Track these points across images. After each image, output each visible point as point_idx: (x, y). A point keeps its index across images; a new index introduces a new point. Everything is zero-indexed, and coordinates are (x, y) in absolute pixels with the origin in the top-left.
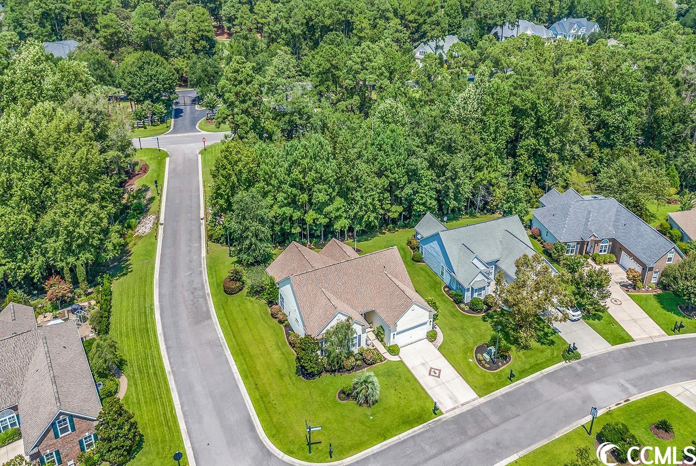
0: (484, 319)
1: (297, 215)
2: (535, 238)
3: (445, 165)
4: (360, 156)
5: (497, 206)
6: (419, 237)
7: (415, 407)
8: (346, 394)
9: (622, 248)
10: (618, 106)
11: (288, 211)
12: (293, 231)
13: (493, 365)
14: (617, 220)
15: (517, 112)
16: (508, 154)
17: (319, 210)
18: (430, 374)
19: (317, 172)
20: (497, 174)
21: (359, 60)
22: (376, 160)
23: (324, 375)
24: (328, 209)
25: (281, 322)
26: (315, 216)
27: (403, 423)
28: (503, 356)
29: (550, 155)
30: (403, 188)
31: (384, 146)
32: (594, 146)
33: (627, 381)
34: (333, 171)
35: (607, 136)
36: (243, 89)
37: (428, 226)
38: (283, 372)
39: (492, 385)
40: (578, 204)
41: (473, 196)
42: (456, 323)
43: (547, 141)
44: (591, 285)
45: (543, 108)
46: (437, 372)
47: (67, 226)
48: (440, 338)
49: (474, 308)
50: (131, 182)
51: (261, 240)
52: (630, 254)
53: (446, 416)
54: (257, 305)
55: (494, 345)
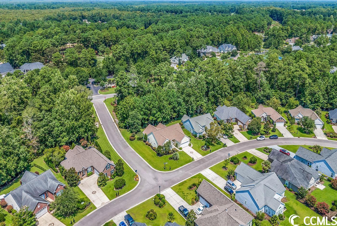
0: (203, 140)
1: (147, 118)
2: (215, 120)
3: (188, 101)
4: (164, 99)
5: (204, 112)
6: (183, 121)
7: (188, 159)
8: (171, 158)
9: (238, 120)
10: (237, 80)
11: (144, 116)
12: (146, 123)
13: (206, 150)
14: (237, 113)
15: (207, 83)
16: (206, 96)
17: (154, 116)
18: (190, 153)
19: (153, 105)
20: (203, 102)
21: (158, 69)
22: (168, 100)
23: (164, 155)
24: (156, 115)
25: (149, 145)
26: (152, 117)
27: (186, 163)
28: (208, 147)
29: (218, 96)
30: (176, 108)
31: (171, 96)
32: (232, 92)
33: (238, 150)
34: (157, 104)
35: (235, 89)
36: (124, 81)
37: (185, 118)
38: (153, 156)
39: (206, 154)
40: (226, 109)
41: (197, 109)
42: (196, 142)
43: (217, 92)
44: (229, 129)
45: (215, 82)
46: (192, 152)
47: (86, 124)
48: (192, 145)
49: (200, 138)
51: (139, 125)
52: (240, 121)
53: (195, 161)
54: (141, 143)
55: (206, 145)
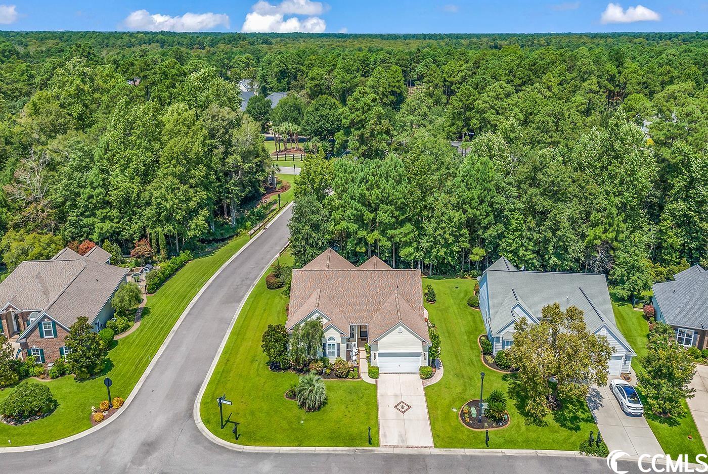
0: (505, 378)
1: (362, 233)
2: (648, 319)
7: (354, 430)
8: (293, 393)
13: (477, 422)
17: (383, 232)
18: (395, 407)
23: (289, 371)
24: (393, 231)
27: (330, 439)
28: (494, 417)
34: (402, 193)
39: (460, 441)
42: (467, 371)
46: (406, 407)
48: (436, 379)
49: (500, 363)
50: (268, 196)
53: (381, 450)
